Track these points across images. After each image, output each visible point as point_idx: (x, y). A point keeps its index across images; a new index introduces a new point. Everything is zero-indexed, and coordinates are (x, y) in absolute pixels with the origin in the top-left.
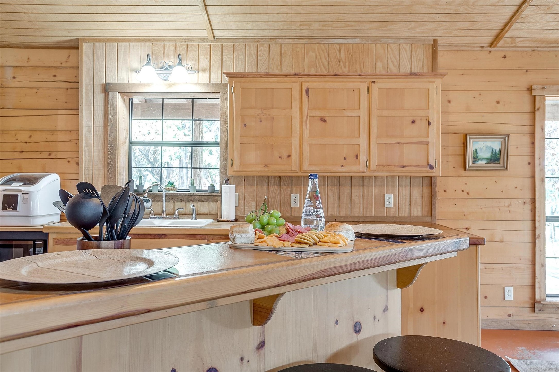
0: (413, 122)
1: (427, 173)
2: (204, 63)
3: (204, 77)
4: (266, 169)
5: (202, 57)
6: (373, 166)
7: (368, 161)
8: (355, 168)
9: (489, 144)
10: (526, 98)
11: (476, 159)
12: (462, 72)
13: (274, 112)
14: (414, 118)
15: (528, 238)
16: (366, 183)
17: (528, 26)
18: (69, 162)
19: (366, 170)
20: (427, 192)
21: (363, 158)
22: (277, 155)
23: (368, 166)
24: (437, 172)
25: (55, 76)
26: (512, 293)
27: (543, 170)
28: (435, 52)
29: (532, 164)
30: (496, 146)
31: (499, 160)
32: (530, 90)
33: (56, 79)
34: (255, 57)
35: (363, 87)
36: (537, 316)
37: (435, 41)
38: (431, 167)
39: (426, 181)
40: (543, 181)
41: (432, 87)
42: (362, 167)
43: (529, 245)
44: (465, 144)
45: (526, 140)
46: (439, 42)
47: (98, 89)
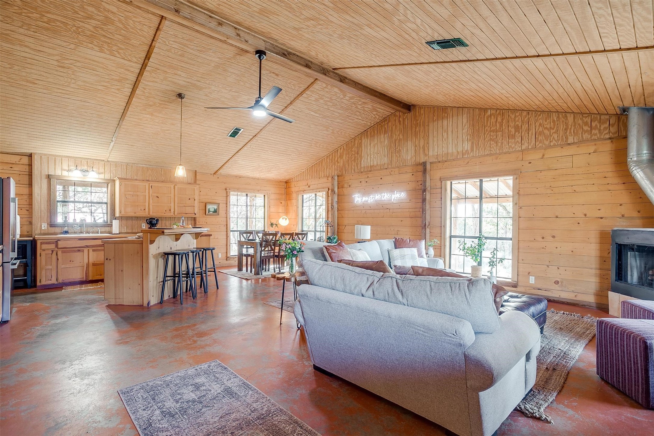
0: (189, 199)
1: (194, 216)
2: (102, 170)
3: (102, 176)
4: (135, 214)
5: (101, 168)
6: (176, 214)
7: (174, 212)
8: (169, 214)
9: (213, 206)
10: (225, 191)
11: (209, 211)
12: (205, 182)
13: (138, 193)
14: (190, 198)
15: (225, 237)
16: (171, 219)
17: (224, 171)
18: (21, 209)
19: (173, 215)
20: (193, 222)
21: (172, 211)
22: (140, 209)
23: (174, 214)
24: (197, 216)
25: (11, 168)
26: (220, 255)
27: (230, 215)
28: (196, 174)
29: (226, 213)
30: (216, 207)
31: (216, 212)
32: (226, 189)
33: (12, 169)
34: (126, 170)
35: (172, 187)
36: (228, 262)
37: (196, 171)
38: (195, 214)
39: (193, 219)
40: (230, 219)
41: (195, 188)
42: (172, 214)
43: (226, 239)
44: (206, 206)
45: (225, 205)
46: (197, 171)
47: (44, 177)
